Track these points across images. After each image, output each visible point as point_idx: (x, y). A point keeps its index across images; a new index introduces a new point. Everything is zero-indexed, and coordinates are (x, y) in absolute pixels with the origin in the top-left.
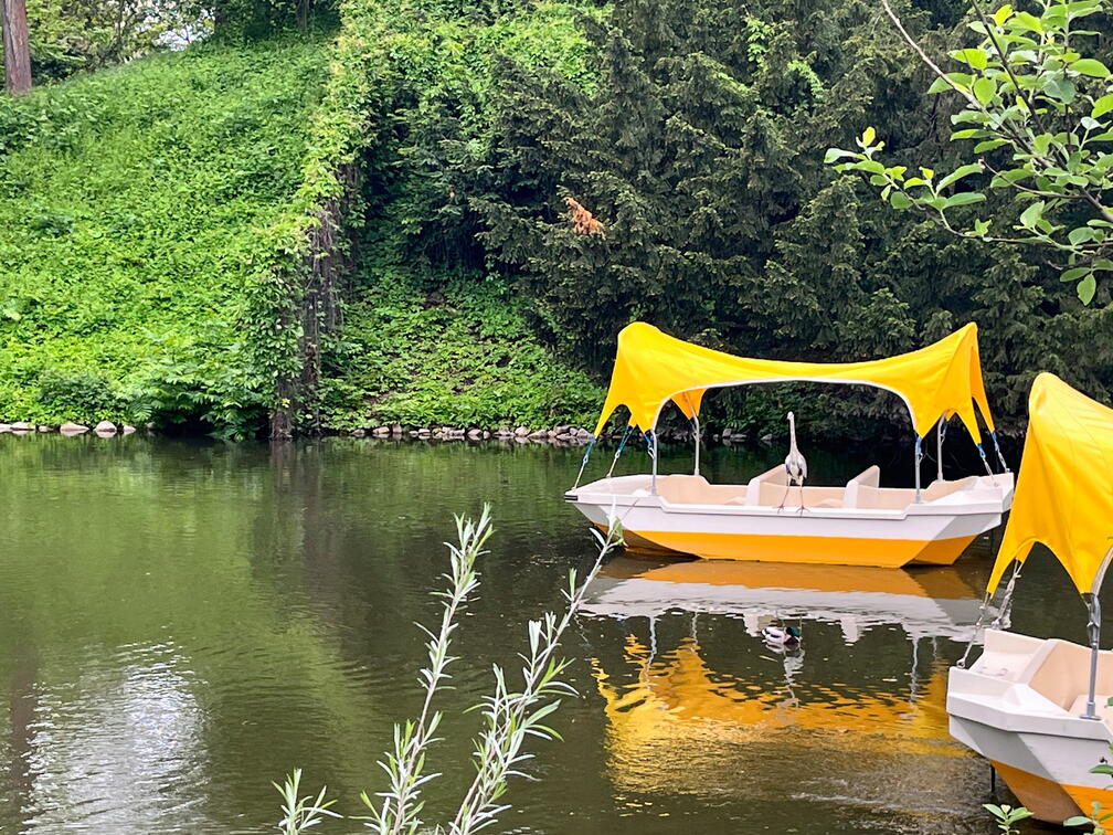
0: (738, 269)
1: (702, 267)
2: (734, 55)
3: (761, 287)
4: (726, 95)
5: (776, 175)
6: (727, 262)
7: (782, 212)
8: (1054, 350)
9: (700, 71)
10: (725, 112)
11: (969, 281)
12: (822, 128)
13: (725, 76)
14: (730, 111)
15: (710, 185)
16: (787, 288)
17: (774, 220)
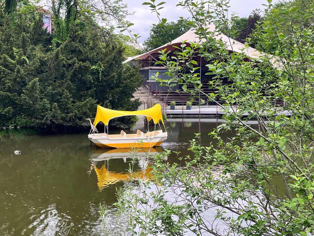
0: (15, 96)
1: (8, 95)
2: (11, 55)
3: (20, 99)
4: (10, 62)
5: (22, 78)
6: (13, 94)
7: (23, 85)
8: (75, 109)
9: (5, 58)
10: (10, 66)
11: (59, 97)
12: (31, 69)
13: (9, 59)
14: (11, 65)
15: (8, 79)
16: (25, 99)
17: (22, 86)
